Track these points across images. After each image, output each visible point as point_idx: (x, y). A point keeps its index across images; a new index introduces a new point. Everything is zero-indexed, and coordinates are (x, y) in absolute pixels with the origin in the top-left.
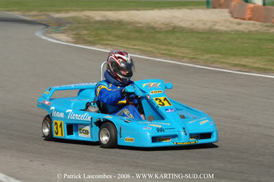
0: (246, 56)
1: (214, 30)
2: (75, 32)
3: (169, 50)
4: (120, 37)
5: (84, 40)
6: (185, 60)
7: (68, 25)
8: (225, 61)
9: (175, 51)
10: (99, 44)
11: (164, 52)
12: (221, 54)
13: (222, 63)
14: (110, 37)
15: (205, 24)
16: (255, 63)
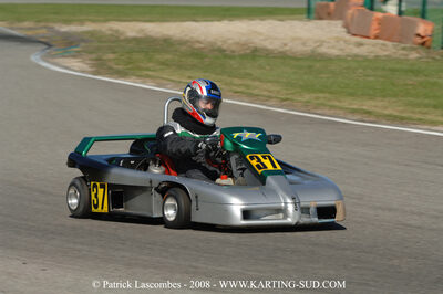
0: (372, 97)
1: (320, 54)
2: (94, 56)
3: (247, 87)
4: (167, 65)
5: (110, 68)
6: (273, 102)
7: (83, 44)
8: (337, 104)
9: (256, 88)
10: (133, 75)
11: (239, 90)
12: (331, 93)
13: (332, 107)
14: (150, 65)
15: (304, 44)
16: (386, 108)
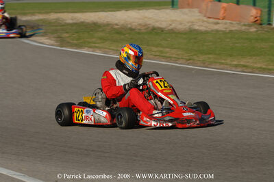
7: (44, 28)
9: (167, 52)
11: (157, 54)
16: (256, 63)
